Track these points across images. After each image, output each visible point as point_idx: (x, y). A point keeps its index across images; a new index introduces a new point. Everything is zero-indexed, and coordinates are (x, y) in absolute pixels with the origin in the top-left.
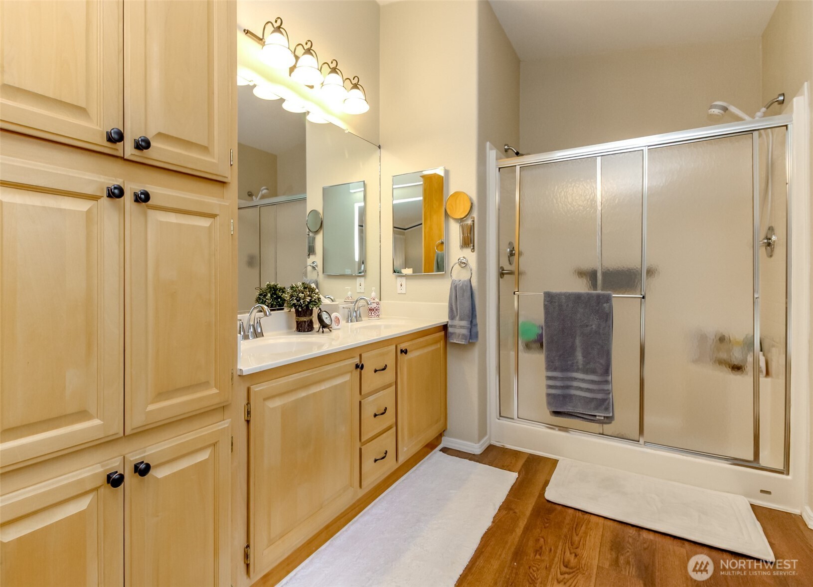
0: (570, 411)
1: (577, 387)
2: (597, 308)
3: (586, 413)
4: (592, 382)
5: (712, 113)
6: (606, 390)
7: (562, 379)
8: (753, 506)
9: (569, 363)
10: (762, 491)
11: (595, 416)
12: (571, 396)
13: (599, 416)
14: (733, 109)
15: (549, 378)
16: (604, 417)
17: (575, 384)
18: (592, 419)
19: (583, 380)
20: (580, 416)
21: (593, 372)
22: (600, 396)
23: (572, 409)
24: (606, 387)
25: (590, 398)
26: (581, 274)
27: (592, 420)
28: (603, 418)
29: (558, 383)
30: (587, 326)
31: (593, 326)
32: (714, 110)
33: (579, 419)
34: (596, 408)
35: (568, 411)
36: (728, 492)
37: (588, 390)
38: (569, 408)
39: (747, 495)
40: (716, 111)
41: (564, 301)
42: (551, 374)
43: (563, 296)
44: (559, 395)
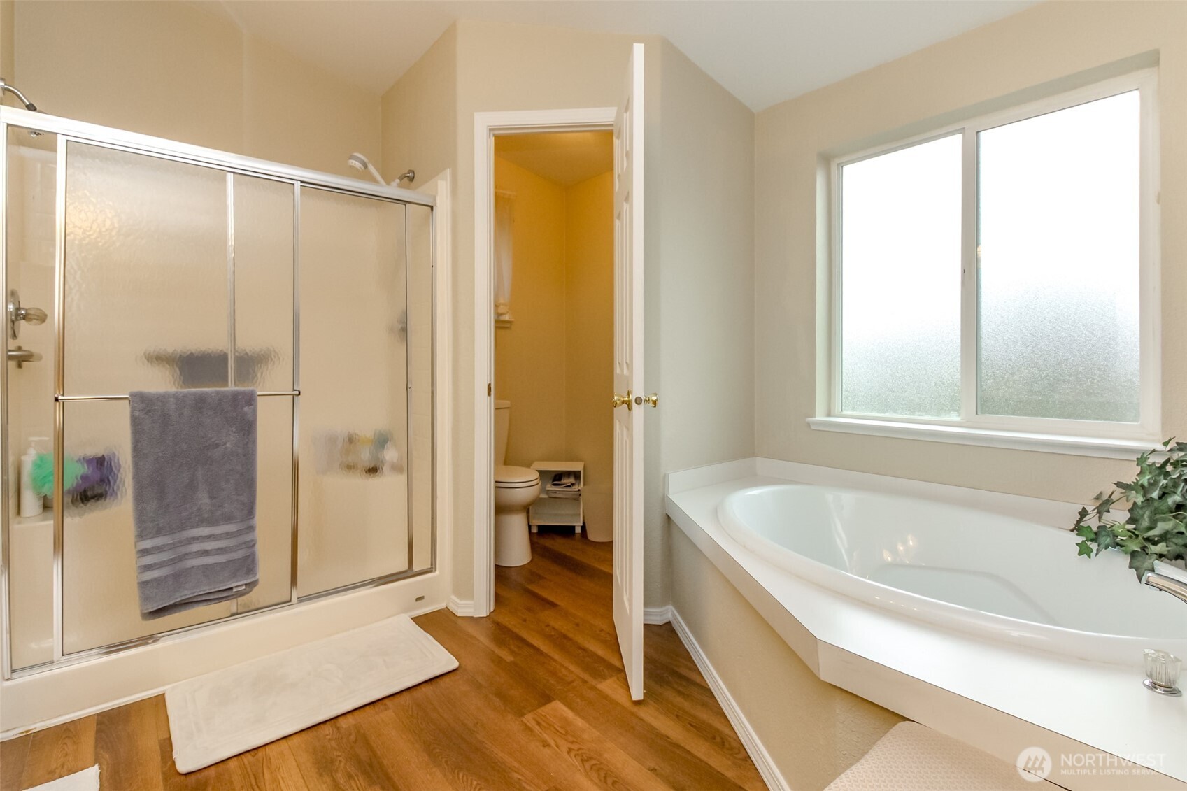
0: (187, 597)
1: (198, 551)
2: (234, 414)
3: (217, 590)
4: (228, 535)
5: (353, 164)
6: (249, 542)
7: (172, 547)
8: (415, 619)
9: (183, 514)
10: (417, 599)
11: (231, 588)
12: (188, 571)
13: (237, 587)
14: (371, 168)
15: (144, 552)
16: (246, 584)
17: (195, 547)
18: (226, 594)
19: (210, 538)
20: (204, 598)
21: (228, 519)
22: (238, 555)
23: (190, 592)
24: (247, 538)
25: (225, 563)
26: (158, 359)
27: (226, 597)
28: (244, 587)
29: (163, 557)
30: (217, 446)
31: (228, 445)
32: (356, 162)
33: (201, 604)
34: (234, 575)
35: (183, 598)
36: (389, 617)
37: (221, 551)
38: (186, 592)
39: (405, 611)
40: (358, 165)
41: (173, 407)
42: (147, 544)
43: (172, 399)
44: (166, 577)
